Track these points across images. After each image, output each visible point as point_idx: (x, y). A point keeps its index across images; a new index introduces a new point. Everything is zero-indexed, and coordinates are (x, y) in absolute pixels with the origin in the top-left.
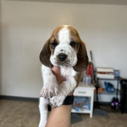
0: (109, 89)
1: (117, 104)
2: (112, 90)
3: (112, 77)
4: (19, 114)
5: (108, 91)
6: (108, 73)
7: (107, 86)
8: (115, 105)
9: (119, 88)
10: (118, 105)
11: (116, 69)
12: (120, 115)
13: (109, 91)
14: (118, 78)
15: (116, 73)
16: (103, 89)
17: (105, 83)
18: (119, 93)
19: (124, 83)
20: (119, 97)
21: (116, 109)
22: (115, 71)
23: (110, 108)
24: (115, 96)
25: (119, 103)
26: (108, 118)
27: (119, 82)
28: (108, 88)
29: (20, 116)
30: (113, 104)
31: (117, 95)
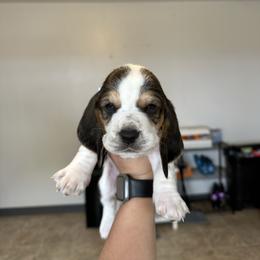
0: (204, 168)
1: (221, 195)
2: (211, 169)
3: (207, 143)
4: (27, 244)
5: (202, 172)
6: (200, 137)
7: (199, 162)
8: (219, 198)
9: (224, 164)
10: (224, 197)
11: (214, 127)
12: (229, 216)
13: (205, 172)
14: (219, 145)
15: (215, 134)
16: (193, 170)
17: (196, 157)
18: (224, 173)
19: (231, 153)
20: (224, 181)
21: (221, 205)
22: (212, 131)
23: (209, 206)
24: (217, 181)
25: (226, 193)
26: (208, 224)
27: (222, 152)
28: (202, 165)
29: (28, 247)
30: (214, 197)
31: (220, 177)
